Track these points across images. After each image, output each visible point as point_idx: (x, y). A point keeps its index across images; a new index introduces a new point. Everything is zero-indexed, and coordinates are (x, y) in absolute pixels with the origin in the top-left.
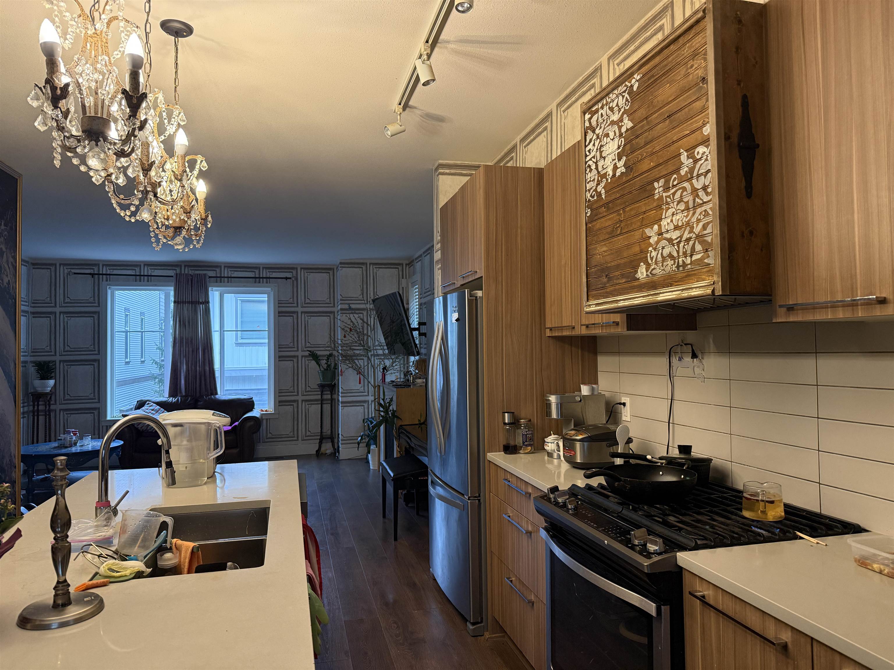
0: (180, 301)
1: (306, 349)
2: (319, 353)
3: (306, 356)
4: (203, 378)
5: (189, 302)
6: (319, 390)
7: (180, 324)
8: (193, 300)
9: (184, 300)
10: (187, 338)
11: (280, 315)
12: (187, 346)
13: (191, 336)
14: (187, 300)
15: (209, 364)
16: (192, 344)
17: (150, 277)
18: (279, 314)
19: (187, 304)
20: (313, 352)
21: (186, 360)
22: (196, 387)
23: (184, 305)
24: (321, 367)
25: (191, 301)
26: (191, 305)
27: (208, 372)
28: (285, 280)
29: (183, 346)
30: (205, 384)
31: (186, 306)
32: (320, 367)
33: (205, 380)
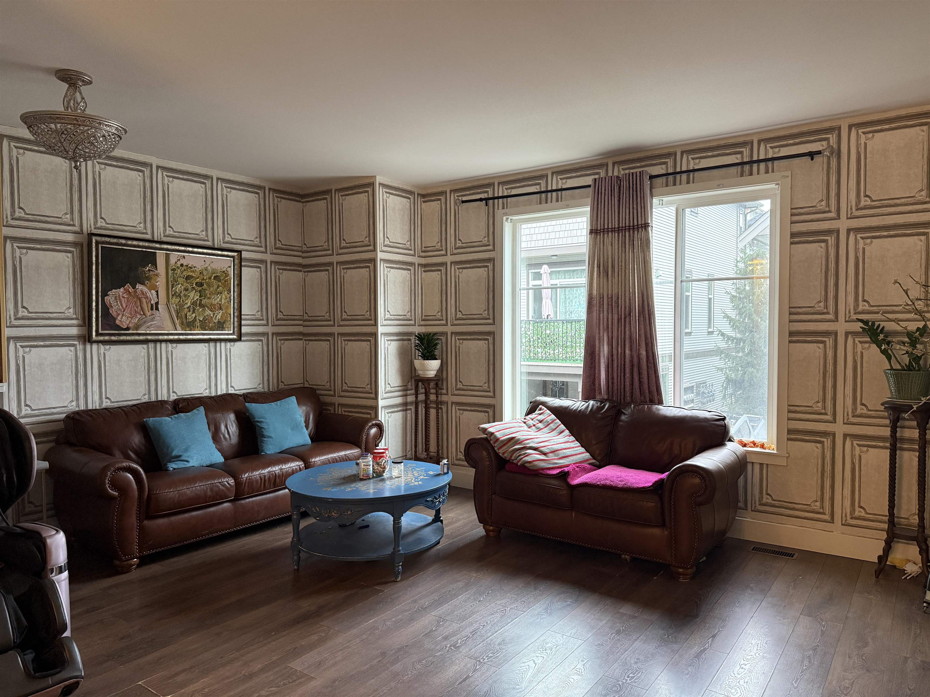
0: (599, 228)
1: (854, 317)
2: (890, 326)
3: (855, 334)
4: (636, 369)
5: (613, 230)
6: (886, 414)
7: (600, 270)
8: (621, 225)
9: (606, 227)
10: (610, 296)
11: (796, 240)
12: (610, 310)
13: (616, 291)
14: (610, 227)
15: (647, 344)
16: (618, 307)
17: (559, 193)
18: (791, 237)
19: (610, 234)
20: (873, 324)
21: (608, 336)
22: (624, 385)
23: (606, 235)
24: (893, 359)
25: (616, 226)
26: (616, 234)
27: (645, 360)
28: (808, 158)
29: (603, 311)
30: (640, 382)
31: (609, 238)
32: (890, 362)
33: (640, 373)
